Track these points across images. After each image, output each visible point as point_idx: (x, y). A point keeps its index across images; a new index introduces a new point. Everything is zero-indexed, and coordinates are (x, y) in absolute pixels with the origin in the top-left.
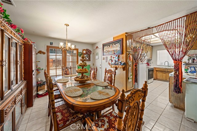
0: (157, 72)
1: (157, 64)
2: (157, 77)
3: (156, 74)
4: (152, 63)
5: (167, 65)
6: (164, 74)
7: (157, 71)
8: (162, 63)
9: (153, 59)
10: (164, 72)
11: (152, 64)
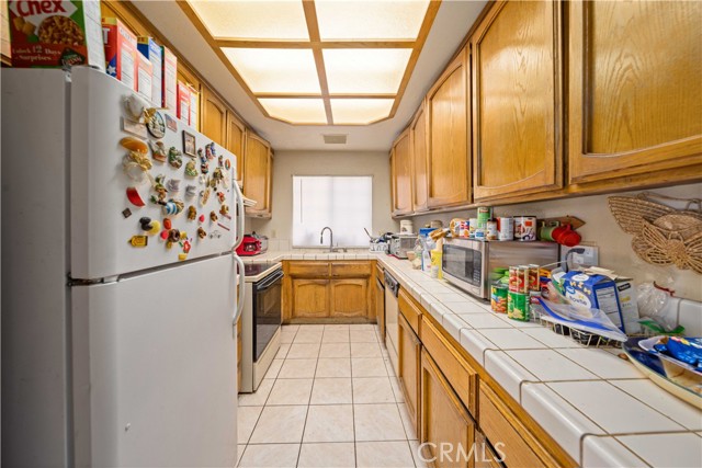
0: (297, 282)
1: (290, 241)
2: (293, 310)
3: (290, 292)
4: (274, 235)
5: (329, 244)
6: (322, 290)
7: (294, 277)
8: (310, 237)
9: (275, 214)
10: (323, 278)
11: (272, 243)
